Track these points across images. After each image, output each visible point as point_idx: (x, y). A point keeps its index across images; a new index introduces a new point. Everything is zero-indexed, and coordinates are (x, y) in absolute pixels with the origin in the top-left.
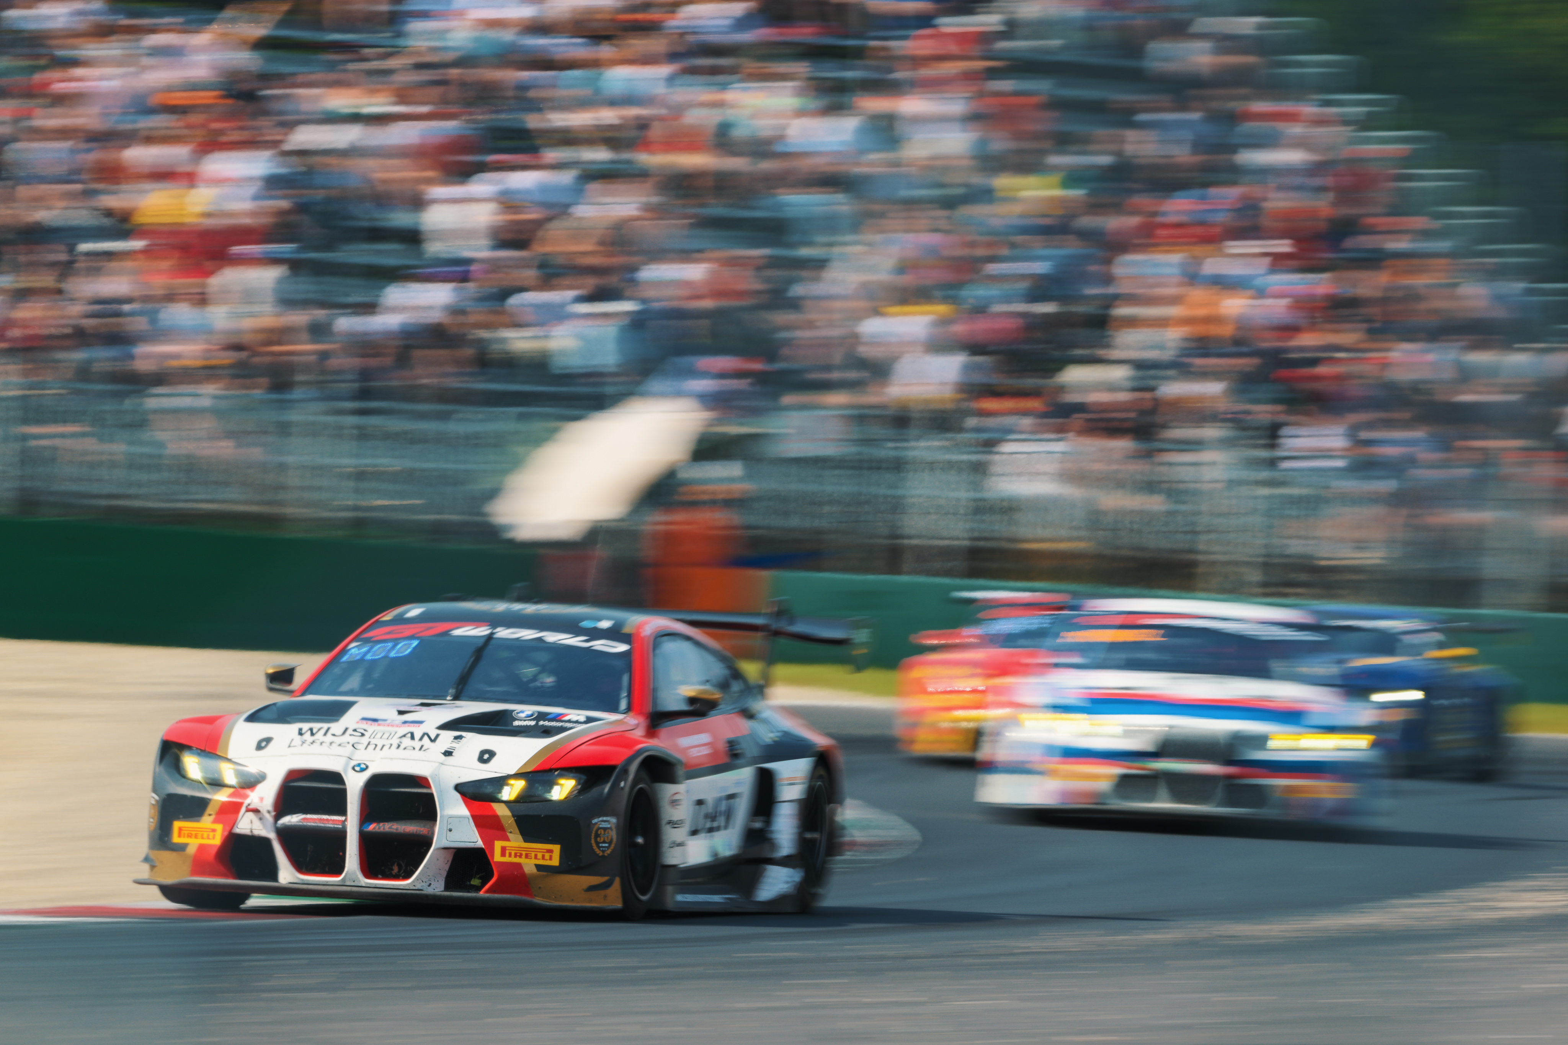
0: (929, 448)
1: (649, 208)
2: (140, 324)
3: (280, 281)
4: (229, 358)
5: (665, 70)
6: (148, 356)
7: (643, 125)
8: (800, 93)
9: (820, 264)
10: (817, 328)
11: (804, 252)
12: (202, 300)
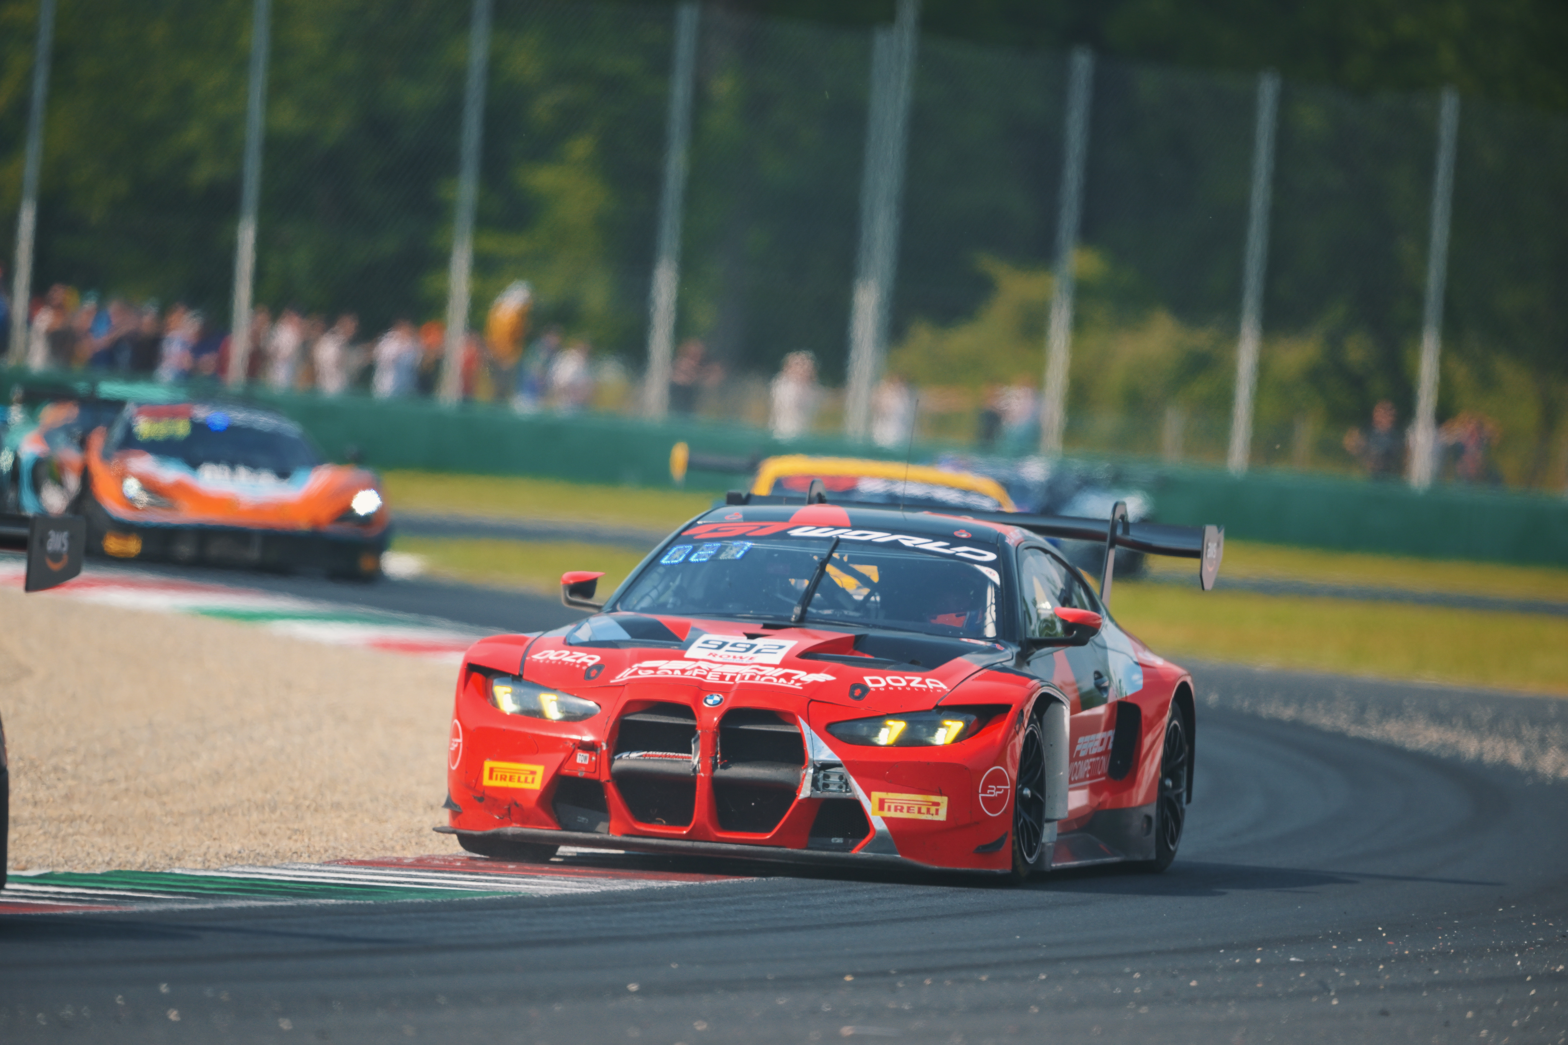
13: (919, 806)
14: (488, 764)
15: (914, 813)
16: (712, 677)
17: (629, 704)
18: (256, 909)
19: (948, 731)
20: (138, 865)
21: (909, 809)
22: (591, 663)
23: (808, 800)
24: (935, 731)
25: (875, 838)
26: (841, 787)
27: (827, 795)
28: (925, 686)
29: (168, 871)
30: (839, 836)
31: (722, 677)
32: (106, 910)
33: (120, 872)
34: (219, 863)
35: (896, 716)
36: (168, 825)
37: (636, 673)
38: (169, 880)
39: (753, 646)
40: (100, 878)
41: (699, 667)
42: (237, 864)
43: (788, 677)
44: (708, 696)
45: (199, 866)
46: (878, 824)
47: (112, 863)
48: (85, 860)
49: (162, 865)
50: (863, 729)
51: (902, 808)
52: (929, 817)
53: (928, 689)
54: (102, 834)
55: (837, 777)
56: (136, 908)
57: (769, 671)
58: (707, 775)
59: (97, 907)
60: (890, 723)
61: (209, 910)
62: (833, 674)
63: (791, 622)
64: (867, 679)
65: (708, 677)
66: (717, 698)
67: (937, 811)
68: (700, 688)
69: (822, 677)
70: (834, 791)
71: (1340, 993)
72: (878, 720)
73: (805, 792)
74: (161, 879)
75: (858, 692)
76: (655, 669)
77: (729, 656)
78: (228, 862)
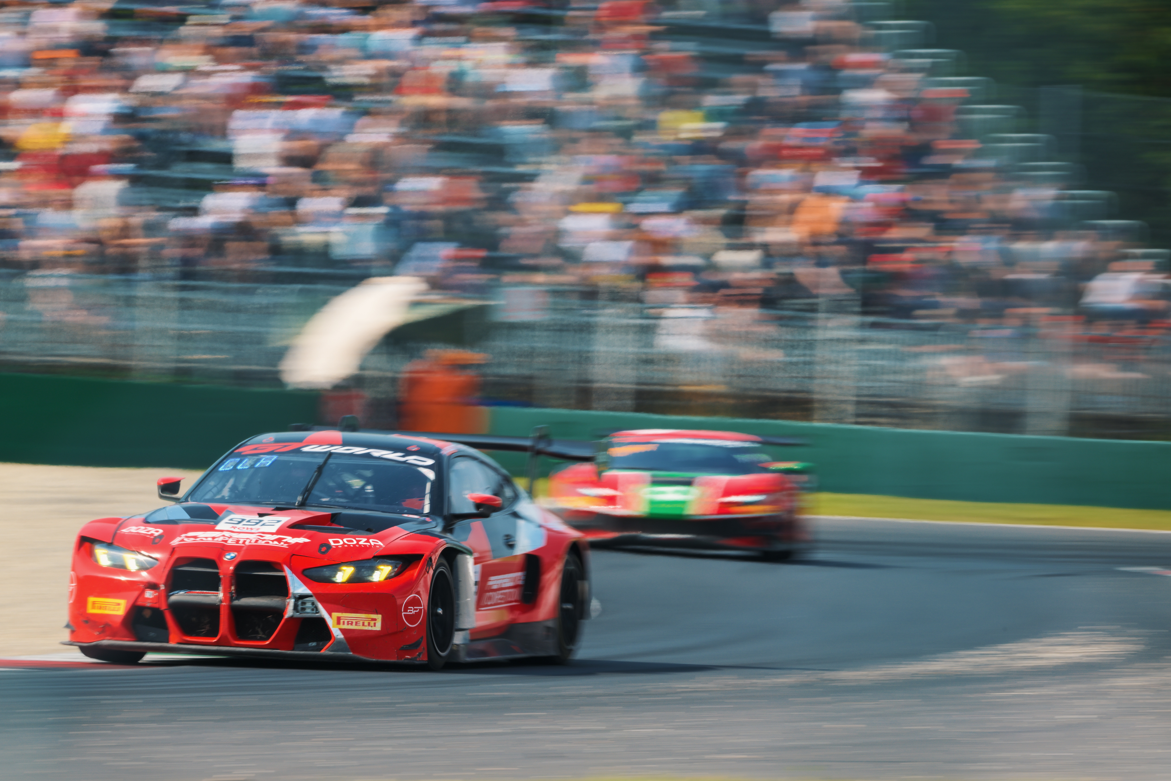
0: (611, 315)
1: (397, 136)
2: (18, 225)
3: (123, 191)
4: (82, 249)
5: (411, 33)
6: (27, 248)
7: (396, 74)
8: (510, 50)
9: (530, 178)
10: (529, 225)
11: (520, 169)
12: (68, 205)
13: (363, 621)
14: (91, 599)
15: (360, 625)
16: (232, 542)
17: (178, 560)
19: (381, 573)
21: (356, 623)
22: (156, 534)
23: (291, 618)
24: (373, 572)
25: (335, 642)
26: (313, 610)
27: (304, 615)
28: (369, 544)
30: (313, 641)
31: (238, 542)
35: (348, 563)
37: (183, 540)
39: (261, 521)
41: (224, 536)
43: (279, 540)
44: (227, 554)
46: (336, 633)
50: (326, 572)
51: (352, 623)
52: (370, 628)
53: (371, 546)
55: (310, 603)
57: (268, 537)
58: (227, 604)
60: (344, 568)
62: (308, 538)
63: (295, 506)
64: (331, 541)
65: (228, 542)
66: (233, 555)
67: (375, 624)
68: (223, 548)
69: (302, 540)
70: (309, 613)
72: (335, 566)
73: (289, 612)
75: (324, 549)
76: (195, 537)
77: (244, 528)
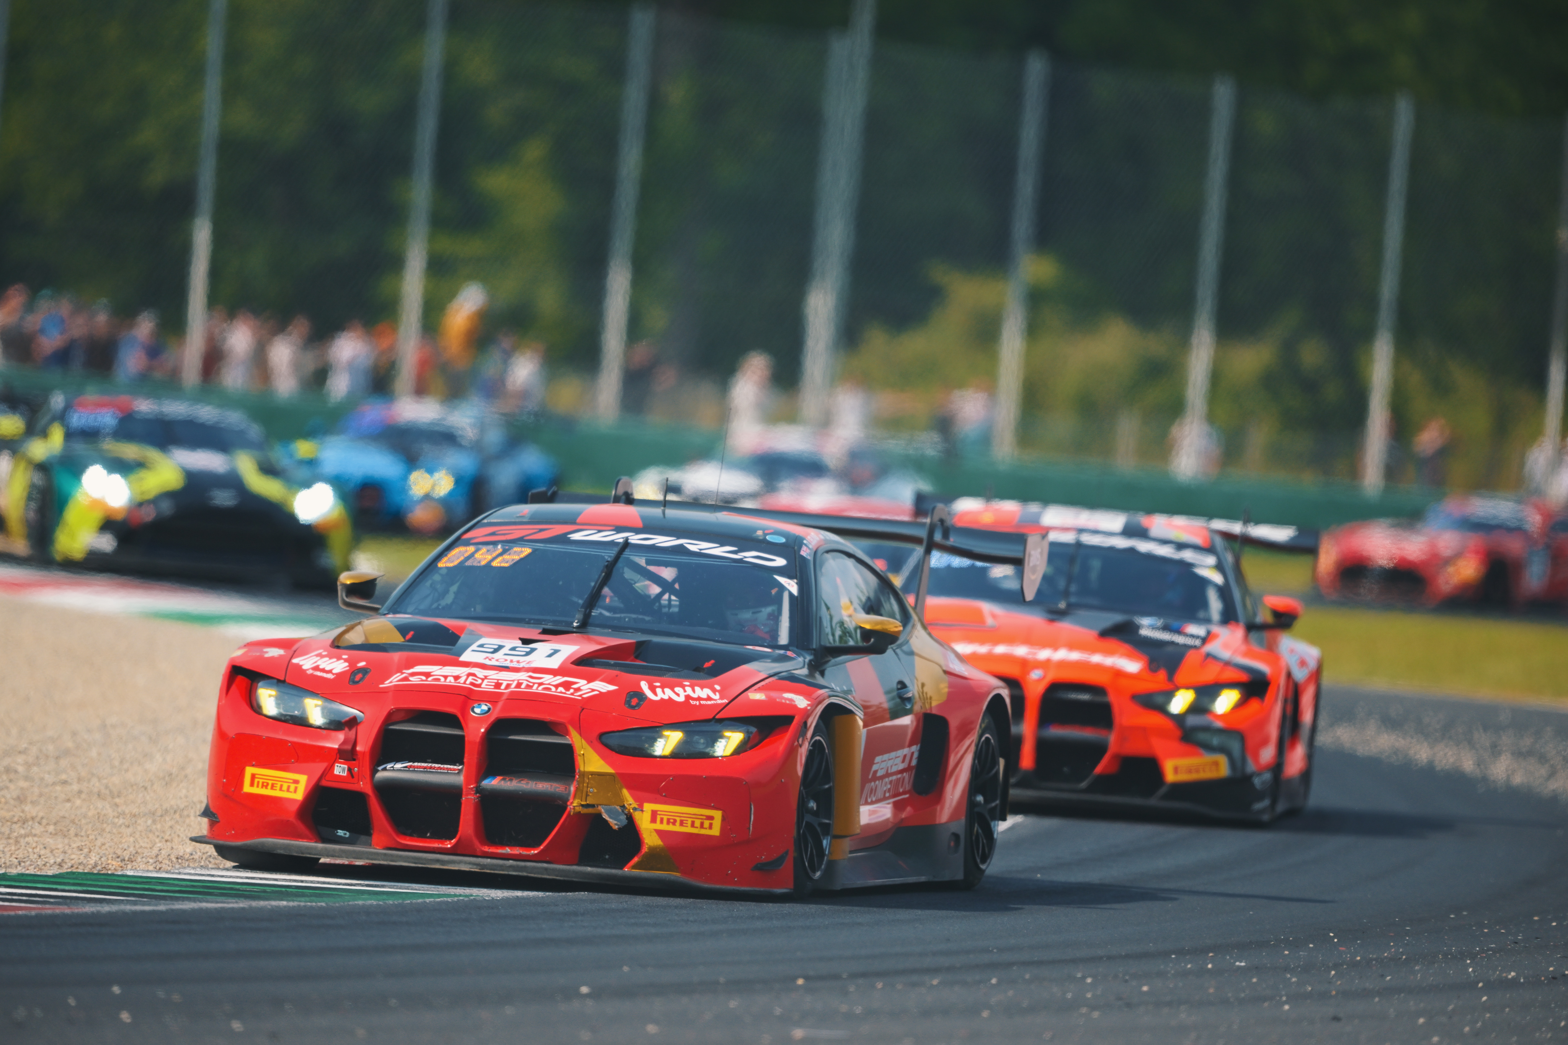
18: (207, 910)
20: (90, 866)
29: (120, 873)
32: (58, 911)
33: (72, 873)
34: (171, 865)
36: (120, 826)
38: (121, 882)
40: (52, 880)
42: (188, 866)
45: (151, 868)
47: (64, 865)
48: (37, 862)
49: (113, 866)
54: (54, 835)
56: (89, 909)
59: (49, 909)
61: (161, 912)
71: (1291, 999)
74: (114, 881)
78: (180, 864)
